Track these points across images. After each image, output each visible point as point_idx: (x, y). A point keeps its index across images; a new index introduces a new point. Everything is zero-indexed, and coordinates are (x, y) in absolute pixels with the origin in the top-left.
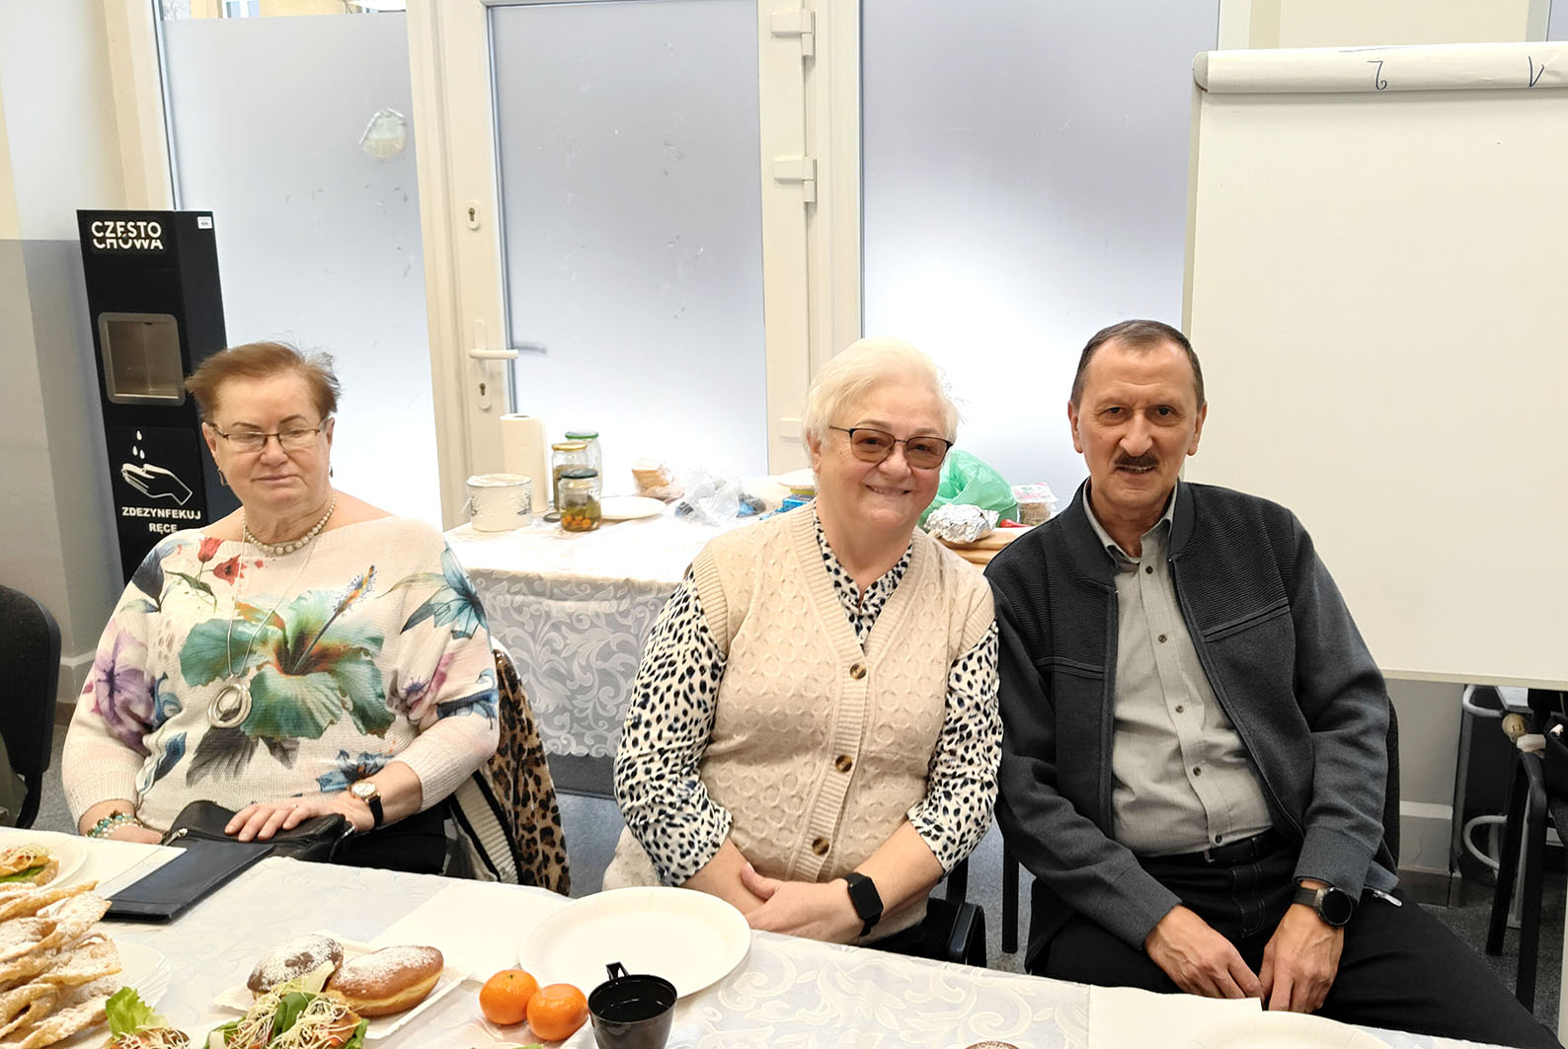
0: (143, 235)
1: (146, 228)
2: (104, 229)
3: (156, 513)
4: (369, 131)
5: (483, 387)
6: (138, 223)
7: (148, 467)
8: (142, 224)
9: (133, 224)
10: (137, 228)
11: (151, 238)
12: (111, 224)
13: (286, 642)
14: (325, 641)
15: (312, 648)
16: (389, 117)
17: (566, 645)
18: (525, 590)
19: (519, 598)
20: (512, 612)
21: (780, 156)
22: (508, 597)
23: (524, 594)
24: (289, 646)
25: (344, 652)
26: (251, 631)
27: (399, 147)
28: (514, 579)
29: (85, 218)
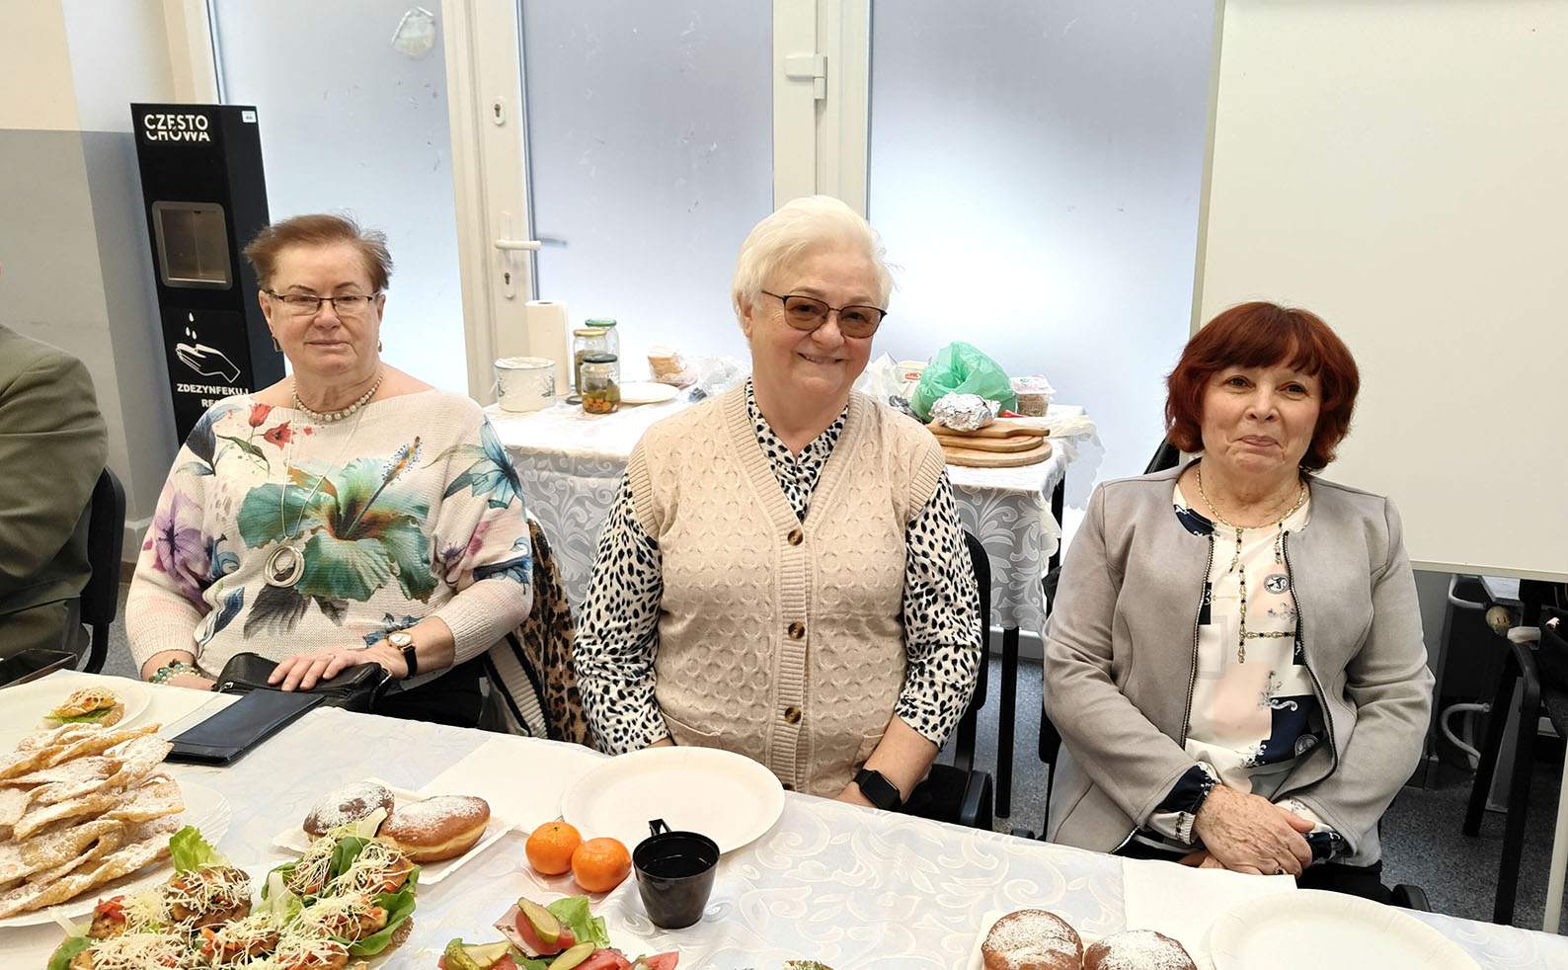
0: (192, 128)
1: (194, 121)
2: (154, 122)
3: (208, 390)
4: (401, 30)
5: (507, 277)
6: (187, 117)
7: (199, 347)
8: (190, 117)
9: (182, 117)
10: (186, 121)
11: (199, 131)
12: (162, 117)
13: (338, 509)
14: (376, 508)
15: (363, 514)
16: (419, 16)
17: (589, 519)
18: (551, 466)
19: (545, 474)
20: (540, 486)
21: (792, 53)
22: (535, 472)
23: (550, 470)
24: (341, 512)
25: (393, 520)
26: (304, 496)
27: (428, 44)
28: (540, 455)
29: (139, 111)
